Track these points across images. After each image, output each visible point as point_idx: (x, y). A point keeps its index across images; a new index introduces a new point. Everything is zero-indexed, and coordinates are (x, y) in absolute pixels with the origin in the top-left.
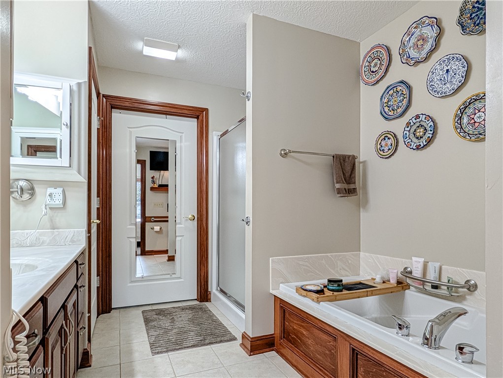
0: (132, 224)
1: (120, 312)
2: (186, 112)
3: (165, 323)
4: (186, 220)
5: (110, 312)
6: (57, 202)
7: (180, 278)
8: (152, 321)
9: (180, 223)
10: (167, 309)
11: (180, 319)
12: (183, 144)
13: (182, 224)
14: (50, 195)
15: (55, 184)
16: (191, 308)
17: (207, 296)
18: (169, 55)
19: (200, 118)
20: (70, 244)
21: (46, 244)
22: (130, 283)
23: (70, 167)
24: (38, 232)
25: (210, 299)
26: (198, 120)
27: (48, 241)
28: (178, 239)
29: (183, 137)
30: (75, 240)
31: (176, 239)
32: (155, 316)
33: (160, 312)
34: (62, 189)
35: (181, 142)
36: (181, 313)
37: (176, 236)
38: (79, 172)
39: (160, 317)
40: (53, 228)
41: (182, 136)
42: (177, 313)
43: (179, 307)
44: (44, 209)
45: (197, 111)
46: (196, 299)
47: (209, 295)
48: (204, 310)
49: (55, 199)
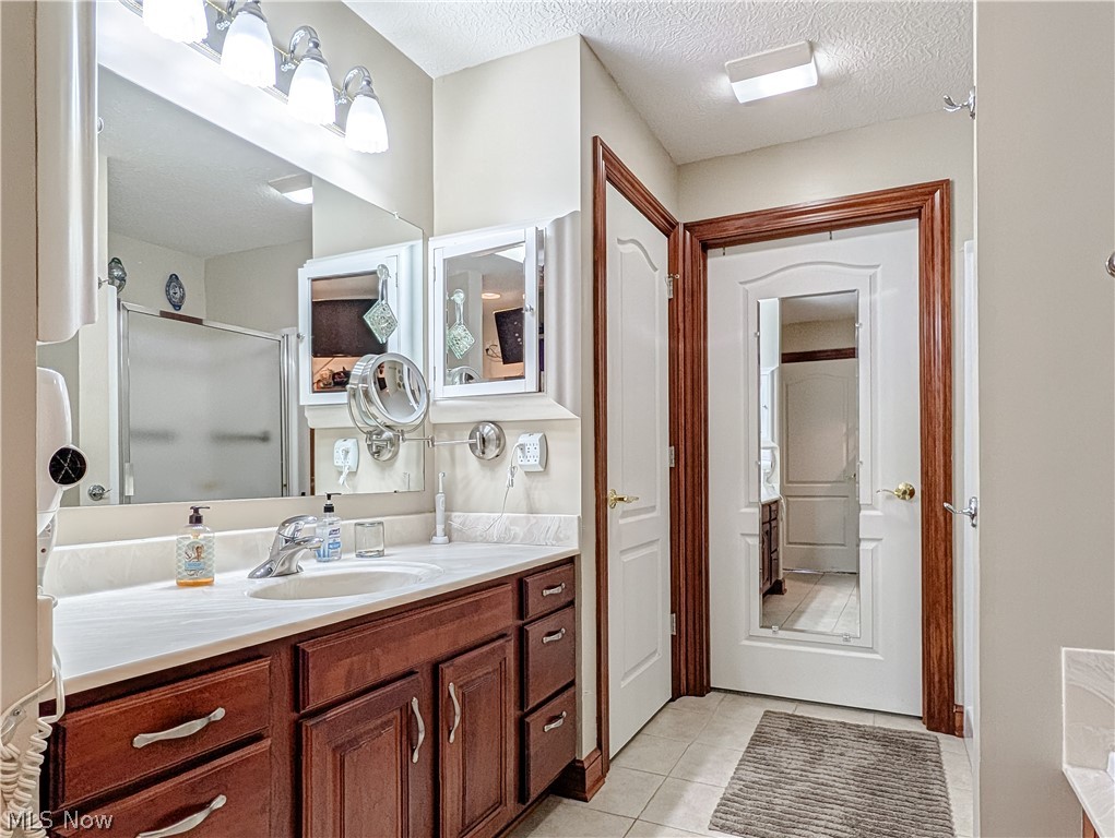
0: (750, 505)
1: (723, 700)
2: (879, 208)
3: (792, 758)
4: (889, 498)
5: (703, 696)
6: (532, 462)
7: (870, 650)
8: (768, 742)
9: (871, 506)
10: (823, 724)
11: (837, 760)
12: (877, 296)
13: (875, 509)
14: (522, 447)
15: (529, 426)
16: (888, 740)
17: (951, 717)
18: (794, 79)
19: (926, 211)
20: (554, 542)
21: (519, 541)
22: (747, 639)
23: (540, 391)
24: (508, 517)
25: (962, 727)
26: (920, 219)
27: (522, 534)
28: (863, 546)
29: (879, 276)
30: (562, 536)
31: (858, 545)
32: (783, 733)
33: (803, 728)
34: (538, 436)
35: (872, 290)
36: (850, 744)
37: (860, 540)
38: (560, 400)
39: (794, 739)
40: (531, 511)
41: (875, 274)
42: (840, 742)
43: (858, 726)
44: (509, 475)
45: (912, 196)
46: (920, 718)
47: (957, 718)
48: (921, 755)
49: (528, 455)
